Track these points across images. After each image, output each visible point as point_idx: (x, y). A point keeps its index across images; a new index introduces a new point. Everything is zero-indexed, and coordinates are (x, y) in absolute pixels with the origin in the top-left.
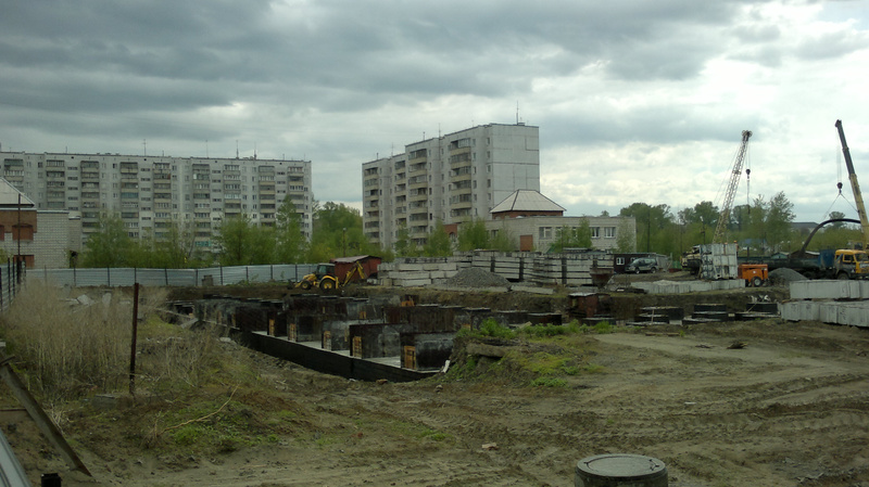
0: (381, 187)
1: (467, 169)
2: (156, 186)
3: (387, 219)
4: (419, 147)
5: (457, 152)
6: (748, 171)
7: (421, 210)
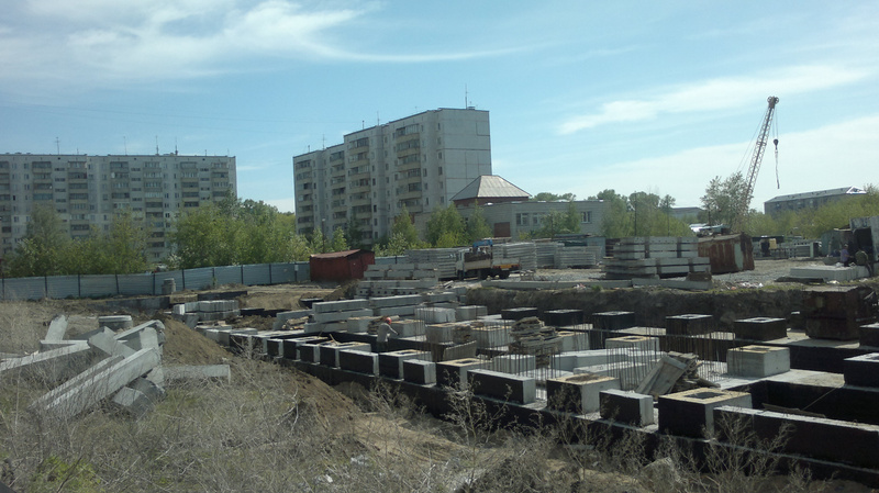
0: (315, 180)
1: (415, 158)
2: (71, 186)
3: (323, 214)
6: (776, 142)
7: (364, 202)
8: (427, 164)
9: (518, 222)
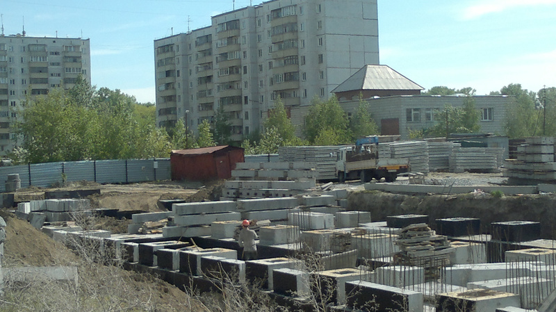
1: (293, 43)
3: (187, 105)
4: (231, 18)
5: (278, 22)
7: (233, 93)
8: (306, 51)
9: (409, 118)
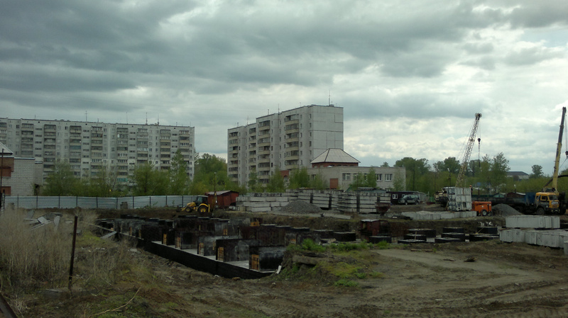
0: (240, 145)
1: (296, 134)
2: (93, 141)
3: (244, 166)
4: (266, 119)
5: (290, 123)
6: (479, 140)
7: (265, 161)
8: (303, 139)
9: (344, 178)
